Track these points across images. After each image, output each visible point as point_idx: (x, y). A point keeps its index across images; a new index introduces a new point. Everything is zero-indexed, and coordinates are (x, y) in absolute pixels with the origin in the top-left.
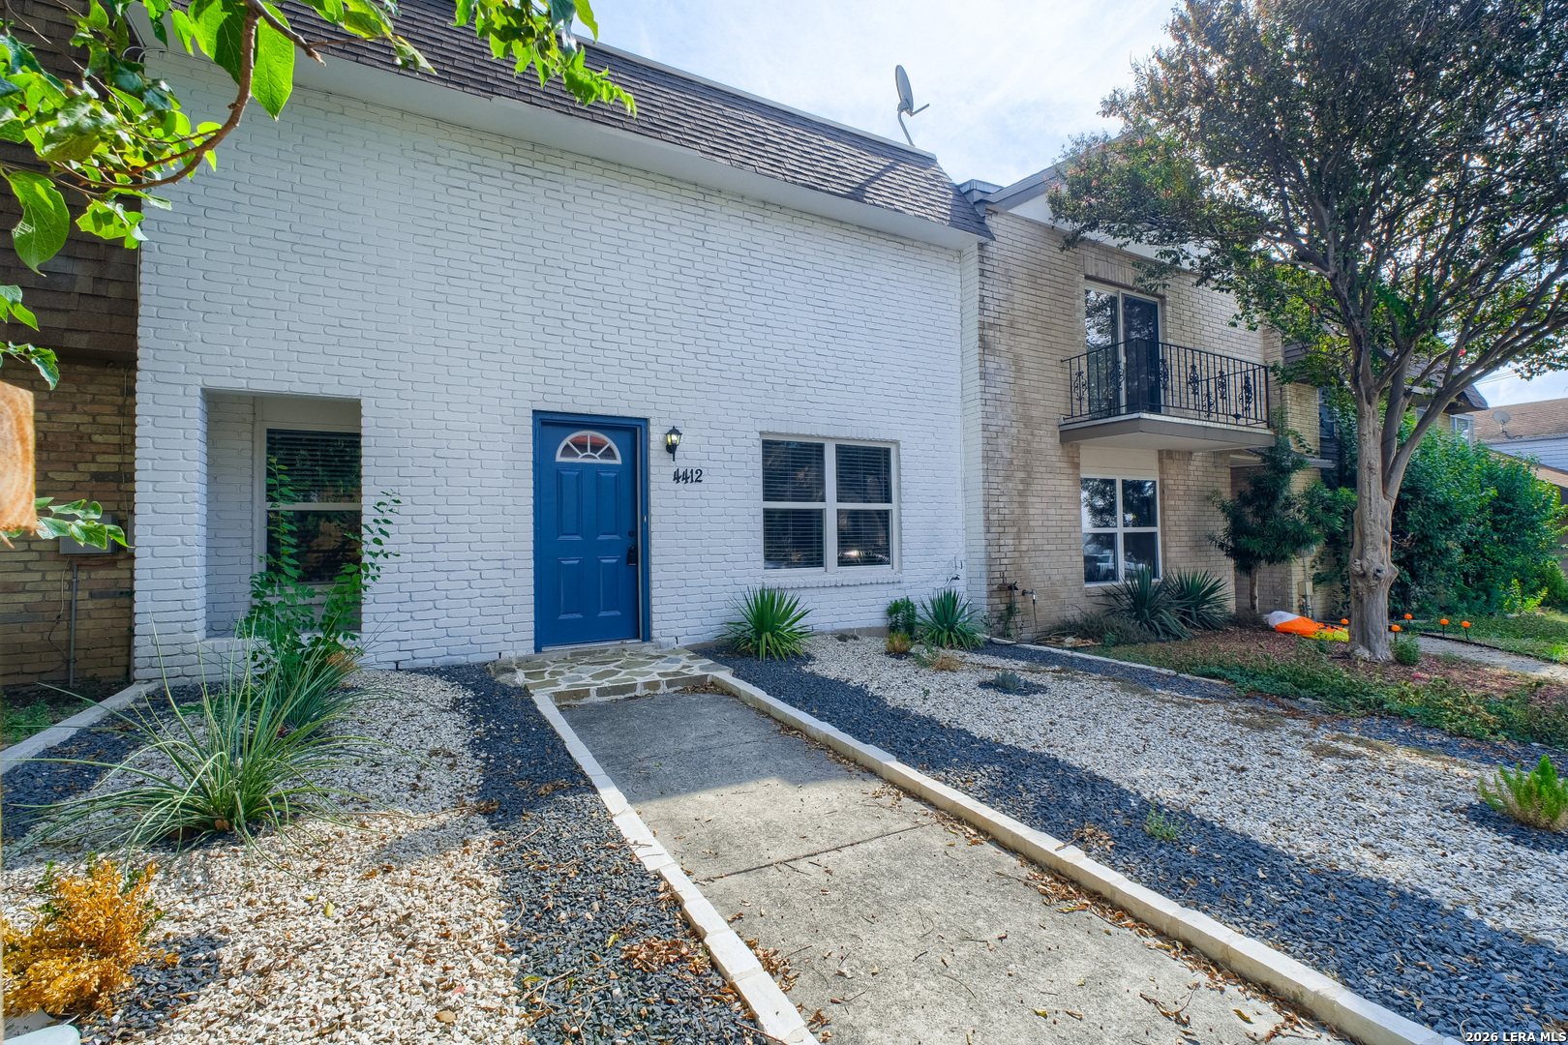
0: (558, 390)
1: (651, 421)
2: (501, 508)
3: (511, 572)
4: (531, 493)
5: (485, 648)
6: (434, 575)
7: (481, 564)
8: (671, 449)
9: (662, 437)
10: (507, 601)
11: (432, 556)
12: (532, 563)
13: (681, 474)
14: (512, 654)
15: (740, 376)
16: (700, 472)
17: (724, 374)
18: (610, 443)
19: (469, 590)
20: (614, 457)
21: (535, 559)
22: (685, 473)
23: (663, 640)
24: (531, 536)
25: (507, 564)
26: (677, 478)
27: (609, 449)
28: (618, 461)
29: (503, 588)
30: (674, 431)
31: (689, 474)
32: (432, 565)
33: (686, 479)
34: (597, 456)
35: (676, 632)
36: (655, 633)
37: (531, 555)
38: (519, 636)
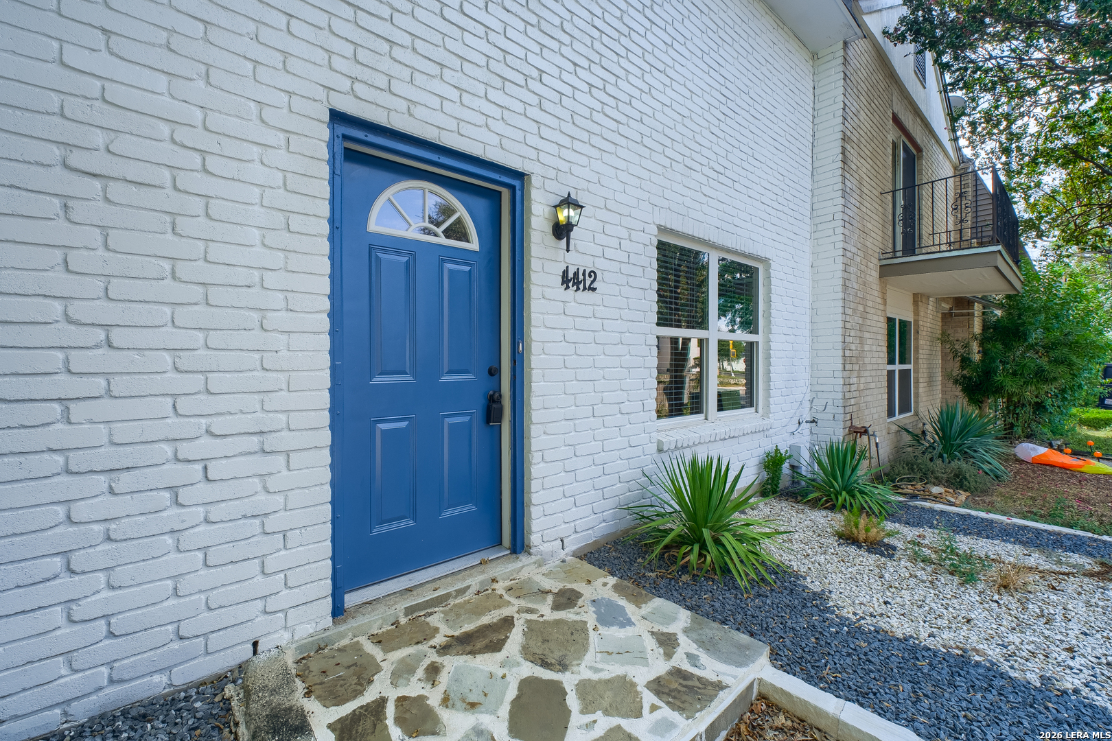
0: (382, 81)
1: (534, 179)
2: (255, 316)
3: (281, 459)
4: (325, 286)
5: (215, 641)
6: (65, 486)
7: (203, 446)
8: (562, 231)
9: (547, 210)
10: (272, 524)
11: (59, 434)
12: (326, 437)
13: (571, 275)
14: (283, 638)
15: (638, 138)
16: (593, 274)
17: (622, 129)
18: (462, 212)
19: (176, 511)
20: (464, 237)
21: (332, 427)
22: (576, 274)
23: (546, 548)
24: (324, 378)
25: (271, 442)
26: (565, 280)
27: (459, 221)
28: (474, 245)
29: (262, 497)
30: (568, 202)
31: (581, 277)
32: (60, 459)
33: (577, 283)
34: (440, 230)
35: (563, 530)
36: (535, 539)
37: (325, 418)
38: (298, 595)
